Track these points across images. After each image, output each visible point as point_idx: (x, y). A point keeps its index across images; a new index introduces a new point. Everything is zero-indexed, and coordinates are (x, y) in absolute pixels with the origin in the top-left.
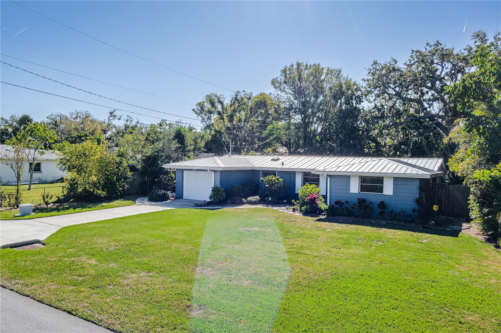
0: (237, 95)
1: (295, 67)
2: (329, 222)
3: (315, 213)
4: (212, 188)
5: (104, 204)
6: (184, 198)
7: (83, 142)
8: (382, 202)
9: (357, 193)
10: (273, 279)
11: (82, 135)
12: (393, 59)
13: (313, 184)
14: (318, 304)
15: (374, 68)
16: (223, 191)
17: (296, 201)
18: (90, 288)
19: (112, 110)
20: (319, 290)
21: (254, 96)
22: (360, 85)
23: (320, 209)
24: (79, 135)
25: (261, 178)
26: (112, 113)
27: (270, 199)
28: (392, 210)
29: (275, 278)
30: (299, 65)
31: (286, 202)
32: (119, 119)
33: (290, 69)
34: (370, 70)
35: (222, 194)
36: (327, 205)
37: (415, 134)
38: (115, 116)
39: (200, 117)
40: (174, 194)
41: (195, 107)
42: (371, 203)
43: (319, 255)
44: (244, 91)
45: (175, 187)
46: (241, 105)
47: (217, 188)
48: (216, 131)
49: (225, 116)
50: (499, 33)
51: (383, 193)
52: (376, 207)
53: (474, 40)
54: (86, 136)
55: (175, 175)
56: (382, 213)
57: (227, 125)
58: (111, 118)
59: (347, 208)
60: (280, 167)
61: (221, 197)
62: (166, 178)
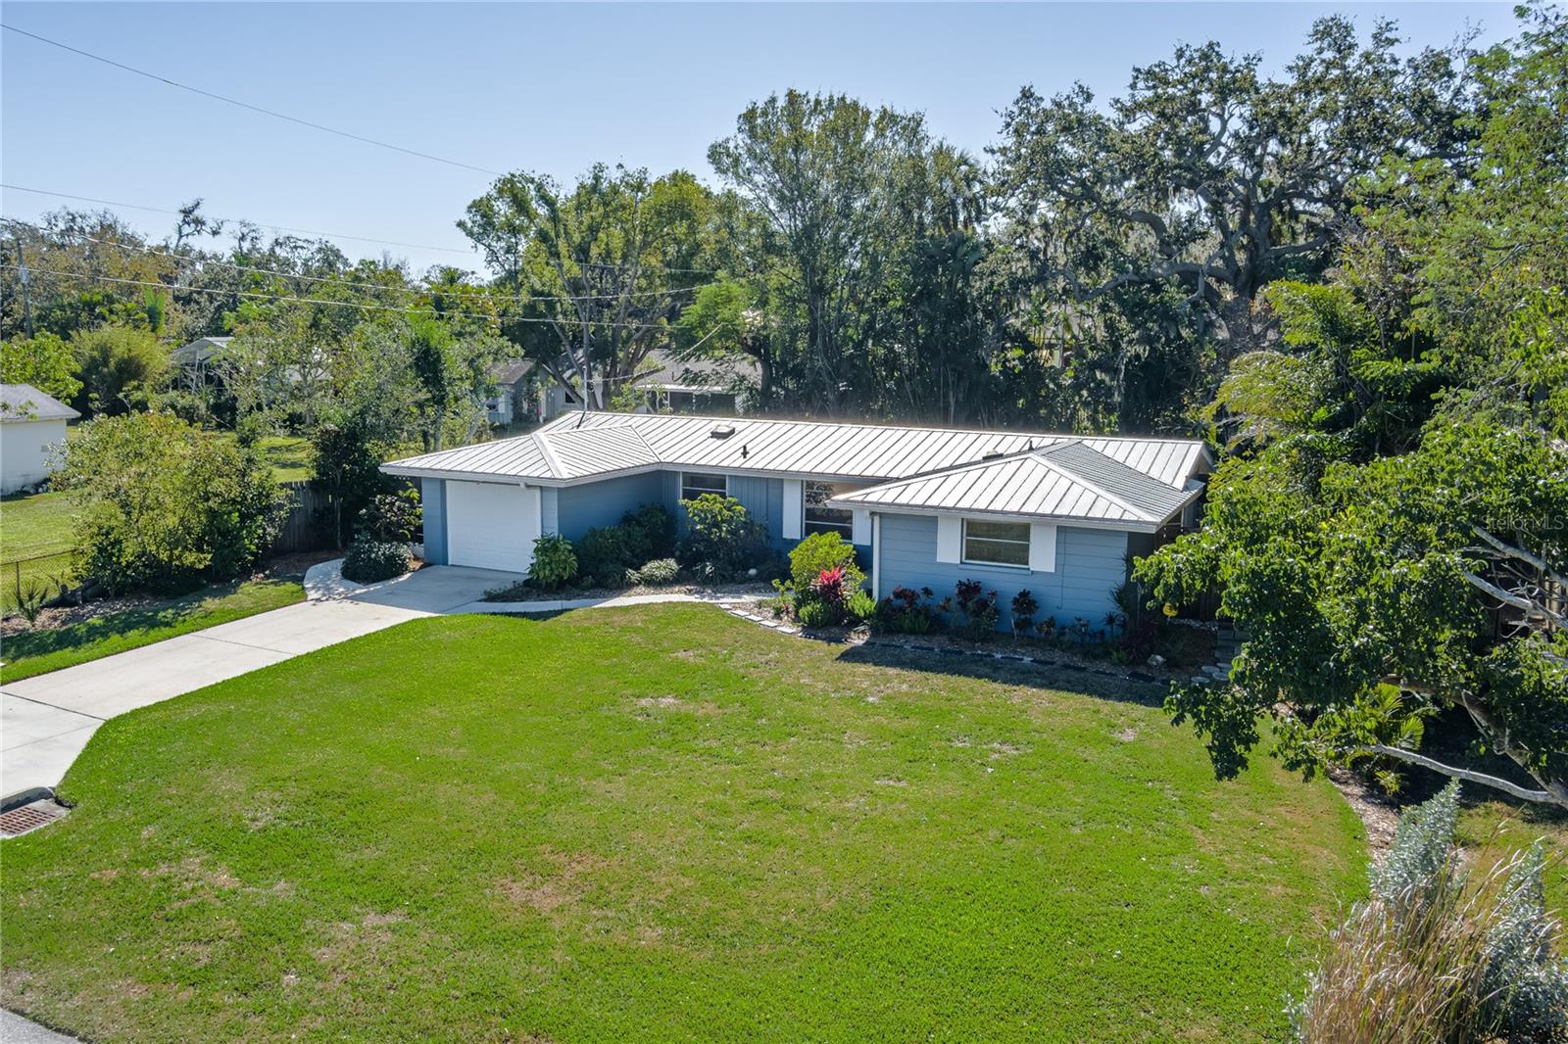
0: (597, 178)
1: (781, 102)
2: (876, 664)
3: (837, 623)
4: (536, 541)
5: (210, 603)
6: (450, 563)
7: (103, 323)
8: (1024, 594)
9: (957, 565)
10: (718, 919)
11: (96, 298)
12: (1080, 86)
13: (833, 529)
14: (833, 1008)
15: (1022, 110)
16: (570, 551)
17: (783, 584)
18: (237, 989)
19: (190, 204)
20: (837, 956)
21: (653, 180)
22: (978, 162)
23: (851, 612)
24: (87, 296)
25: (682, 502)
26: (191, 212)
27: (708, 569)
28: (1052, 619)
29: (723, 914)
30: (792, 97)
31: (757, 575)
32: (215, 233)
33: (765, 114)
34: (1011, 115)
35: (566, 561)
36: (873, 601)
37: (1134, 336)
38: (199, 222)
39: (481, 247)
40: (420, 549)
41: (466, 218)
42: (994, 594)
43: (844, 810)
44: (620, 166)
45: (420, 529)
46: (615, 210)
47: (549, 541)
48: (535, 293)
49: (562, 247)
50: (1388, 24)
51: (1027, 563)
52: (1008, 606)
53: (1317, 44)
54: (110, 299)
55: (420, 492)
56: (1023, 625)
57: (569, 271)
58: (186, 229)
59: (927, 609)
60: (736, 464)
61: (565, 569)
62: (392, 504)
